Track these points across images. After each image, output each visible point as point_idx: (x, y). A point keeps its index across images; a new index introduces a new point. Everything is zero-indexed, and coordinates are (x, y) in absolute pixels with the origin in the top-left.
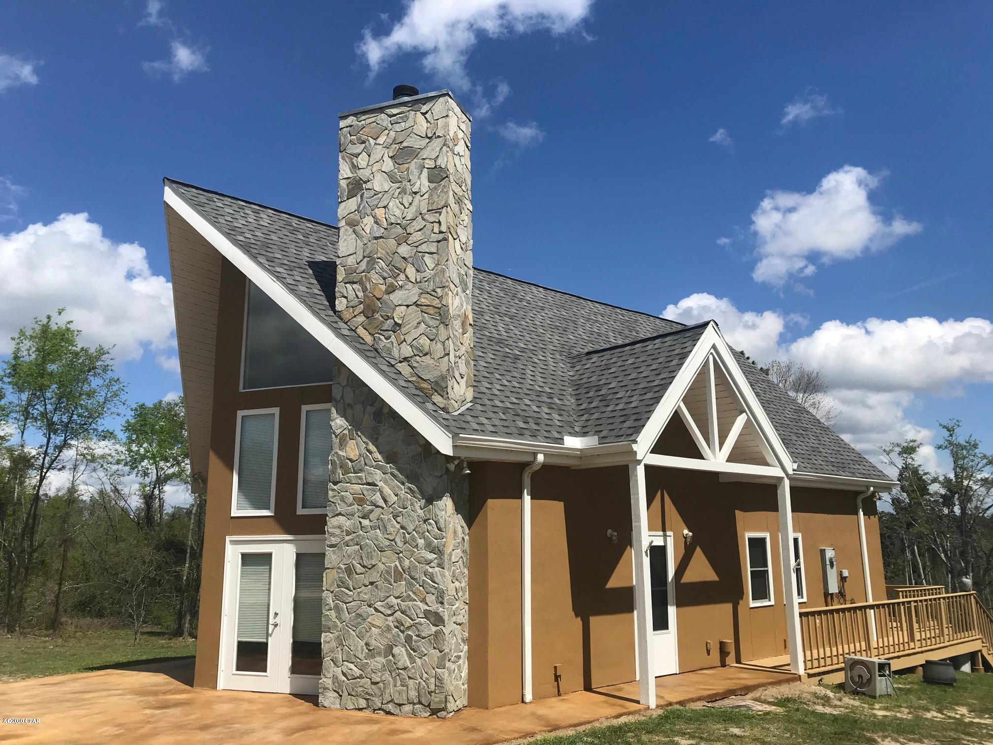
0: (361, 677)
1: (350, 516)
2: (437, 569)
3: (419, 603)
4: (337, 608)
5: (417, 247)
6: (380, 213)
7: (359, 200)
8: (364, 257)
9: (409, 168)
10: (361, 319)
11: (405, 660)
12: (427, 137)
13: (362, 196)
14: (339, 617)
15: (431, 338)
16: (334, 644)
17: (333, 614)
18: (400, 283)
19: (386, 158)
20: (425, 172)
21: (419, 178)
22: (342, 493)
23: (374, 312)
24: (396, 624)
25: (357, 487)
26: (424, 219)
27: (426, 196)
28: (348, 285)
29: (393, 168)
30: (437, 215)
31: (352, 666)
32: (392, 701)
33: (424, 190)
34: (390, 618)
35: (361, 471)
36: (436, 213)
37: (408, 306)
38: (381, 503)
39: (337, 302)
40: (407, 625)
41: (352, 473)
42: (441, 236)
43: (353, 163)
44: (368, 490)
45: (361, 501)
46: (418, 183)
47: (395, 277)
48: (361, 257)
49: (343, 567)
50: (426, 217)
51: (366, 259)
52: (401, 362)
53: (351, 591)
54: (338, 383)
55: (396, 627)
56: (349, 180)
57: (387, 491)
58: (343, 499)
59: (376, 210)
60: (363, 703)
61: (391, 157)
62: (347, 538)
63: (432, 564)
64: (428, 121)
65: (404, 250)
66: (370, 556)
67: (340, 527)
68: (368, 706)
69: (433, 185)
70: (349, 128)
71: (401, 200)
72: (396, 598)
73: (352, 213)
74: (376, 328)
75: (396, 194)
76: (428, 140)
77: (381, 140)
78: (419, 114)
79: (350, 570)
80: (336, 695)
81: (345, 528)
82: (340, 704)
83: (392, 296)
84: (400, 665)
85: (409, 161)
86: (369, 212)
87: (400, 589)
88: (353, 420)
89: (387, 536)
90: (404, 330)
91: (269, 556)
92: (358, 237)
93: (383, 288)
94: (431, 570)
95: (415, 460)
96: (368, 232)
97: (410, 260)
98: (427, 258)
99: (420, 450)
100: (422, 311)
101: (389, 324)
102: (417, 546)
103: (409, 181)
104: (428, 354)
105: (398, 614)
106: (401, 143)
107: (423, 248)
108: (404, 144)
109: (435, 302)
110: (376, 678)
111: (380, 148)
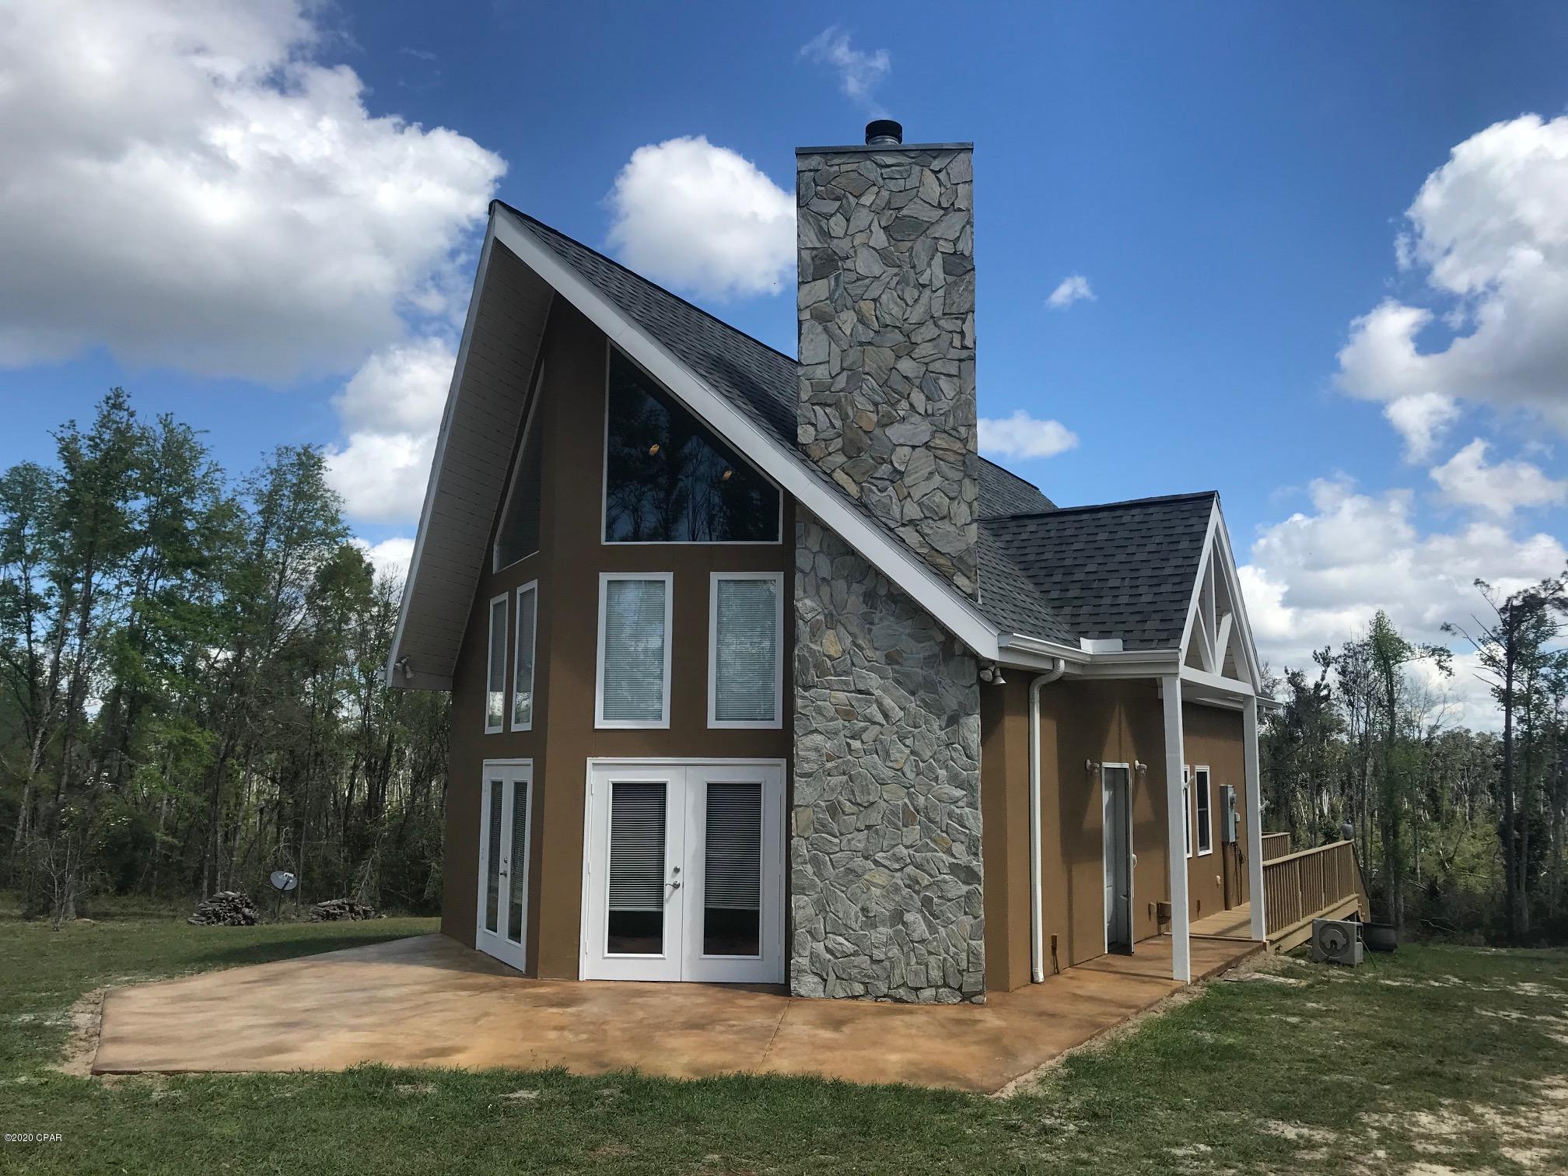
0: (855, 954)
1: (831, 734)
2: (967, 810)
3: (941, 854)
4: (815, 861)
5: (927, 364)
6: (867, 307)
7: (833, 283)
8: (843, 369)
9: (912, 248)
10: (840, 459)
11: (920, 929)
12: (939, 206)
13: (837, 279)
14: (818, 874)
15: (952, 495)
16: (811, 910)
17: (809, 869)
18: (902, 413)
19: (875, 227)
20: (938, 258)
21: (929, 265)
22: (819, 703)
23: (860, 450)
24: (907, 882)
25: (842, 696)
26: (936, 325)
27: (941, 293)
28: (816, 408)
29: (887, 245)
30: (959, 322)
31: (841, 939)
33: (937, 283)
34: (898, 874)
35: (846, 673)
36: (957, 318)
37: (914, 447)
38: (880, 718)
39: (799, 431)
40: (926, 882)
41: (831, 675)
42: (964, 354)
43: (821, 227)
44: (859, 700)
45: (848, 714)
46: (928, 271)
47: (893, 405)
48: (837, 369)
49: (823, 804)
50: (942, 323)
51: (845, 373)
52: (903, 525)
53: (836, 837)
54: (806, 548)
55: (908, 886)
56: (815, 252)
57: (888, 702)
58: (819, 711)
59: (862, 303)
60: (859, 989)
61: (884, 228)
62: (829, 765)
63: (960, 804)
64: (941, 184)
65: (906, 366)
66: (866, 790)
67: (817, 750)
68: (867, 992)
69: (950, 279)
70: (812, 173)
71: (900, 293)
72: (907, 847)
73: (821, 301)
74: (864, 474)
75: (893, 284)
76: (942, 212)
77: (867, 200)
78: (927, 172)
79: (834, 809)
80: (817, 979)
81: (824, 751)
82: (824, 991)
83: (889, 431)
84: (916, 936)
85: (913, 237)
86: (849, 304)
87: (913, 833)
88: (832, 602)
89: (890, 764)
90: (908, 481)
91: (661, 788)
92: (831, 336)
93: (874, 417)
94: (958, 811)
95: (929, 661)
96: (848, 333)
97: (917, 382)
98: (943, 383)
99: (936, 650)
100: (935, 457)
101: (884, 470)
102: (936, 779)
103: (914, 267)
104: (947, 517)
105: (910, 869)
106: (899, 209)
107: (937, 366)
108: (904, 212)
109: (957, 446)
110: (878, 954)
111: (865, 211)
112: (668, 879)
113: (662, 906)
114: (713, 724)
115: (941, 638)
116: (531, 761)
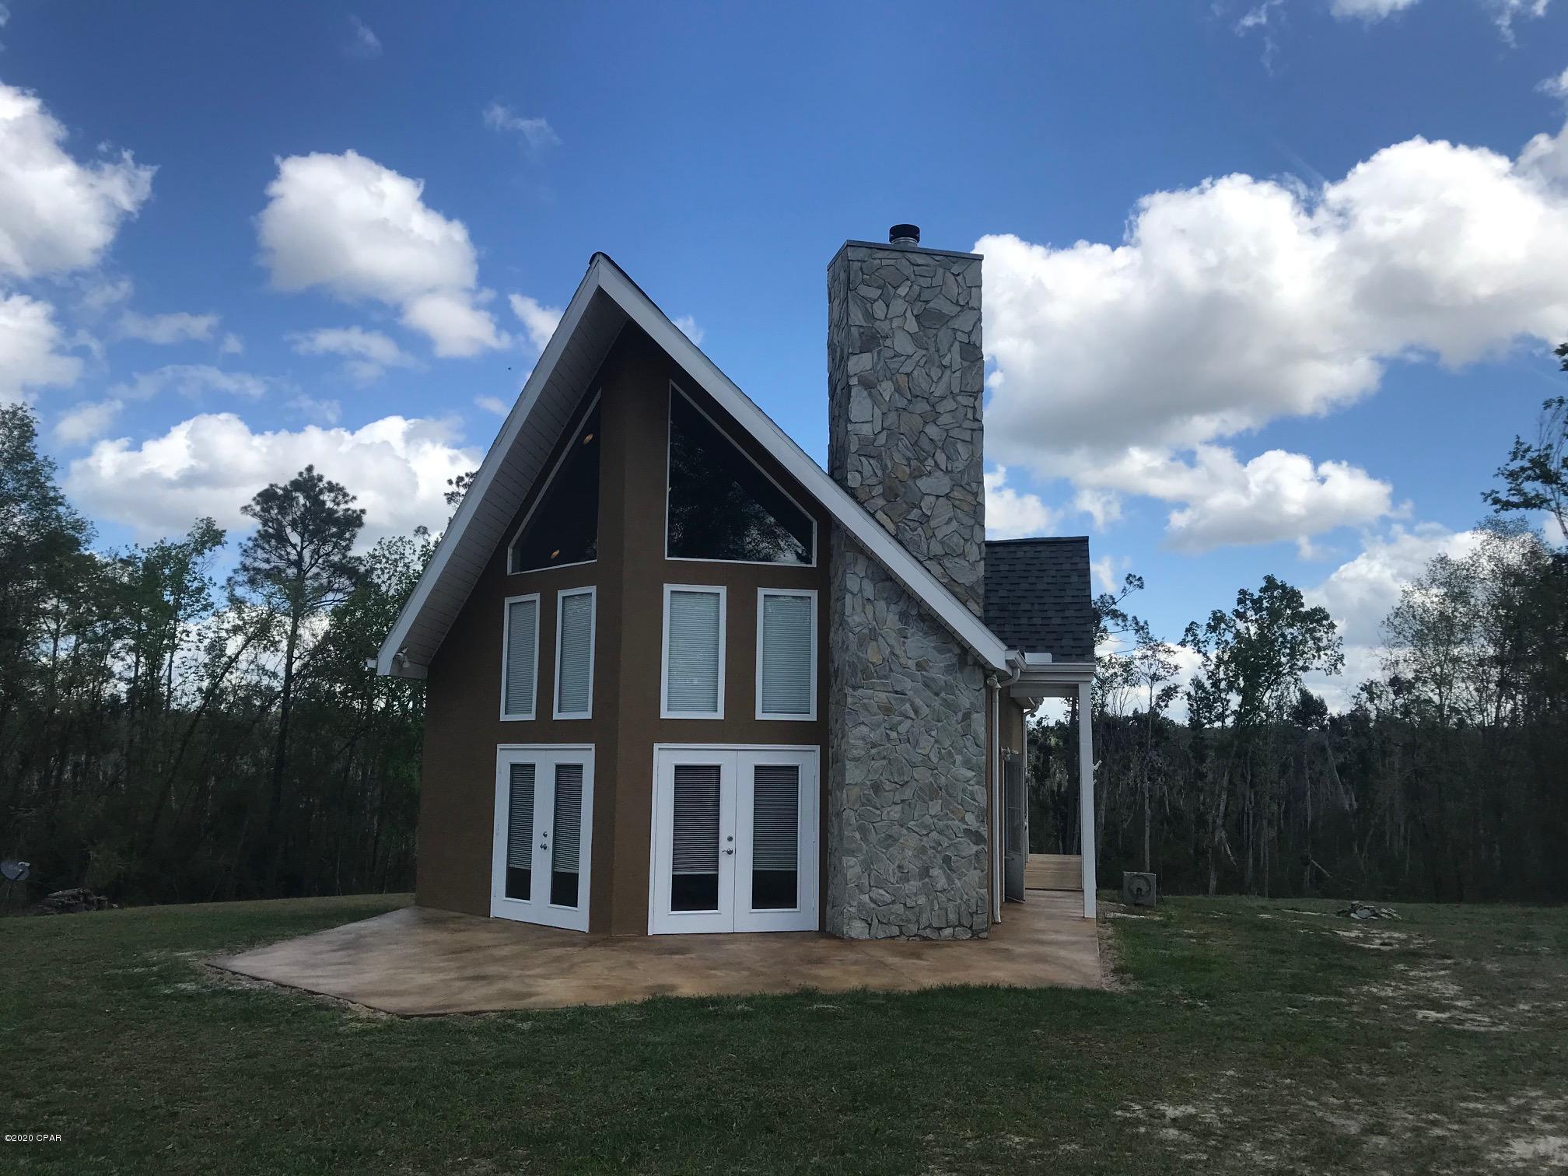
0: (893, 902)
1: (874, 727)
2: (977, 787)
3: (957, 822)
4: (862, 830)
5: (947, 430)
6: (902, 380)
7: (875, 355)
8: (883, 429)
9: (936, 335)
10: (881, 502)
11: (942, 883)
12: (957, 303)
13: (879, 353)
14: (865, 838)
15: (966, 537)
16: (858, 869)
17: (858, 836)
18: (928, 468)
19: (909, 314)
20: (956, 346)
21: (950, 350)
22: (866, 701)
23: (896, 496)
24: (933, 844)
25: (883, 695)
26: (954, 400)
27: (958, 374)
28: (862, 458)
29: (917, 330)
30: (972, 399)
31: (882, 892)
32: (930, 926)
33: (956, 366)
34: (925, 839)
35: (886, 677)
36: (970, 396)
37: (938, 497)
38: (912, 715)
39: (849, 477)
40: (946, 844)
41: (874, 678)
42: (976, 425)
43: (867, 309)
44: (896, 699)
45: (887, 710)
46: (949, 356)
47: (922, 462)
48: (878, 429)
49: (868, 783)
50: (959, 398)
51: (885, 432)
52: (930, 559)
53: (878, 809)
54: (854, 573)
55: (934, 848)
56: (861, 330)
57: (918, 702)
58: (865, 707)
59: (898, 376)
60: (896, 931)
61: (916, 316)
62: (873, 751)
63: (971, 782)
64: (958, 286)
65: (932, 430)
66: (901, 773)
67: (864, 739)
68: (902, 933)
69: (966, 364)
70: (860, 264)
71: (927, 371)
72: (932, 817)
73: (867, 371)
74: (900, 515)
75: (922, 363)
76: (959, 309)
77: (903, 291)
78: (948, 275)
79: (877, 787)
80: (864, 924)
81: (869, 740)
82: (869, 933)
83: (919, 483)
84: (939, 887)
85: (937, 326)
86: (889, 375)
87: (935, 807)
88: (875, 619)
89: (920, 751)
90: (933, 523)
91: (716, 769)
92: (875, 403)
93: (907, 470)
94: (970, 788)
95: (949, 670)
96: (887, 399)
97: (940, 444)
98: (960, 446)
99: (954, 660)
100: (954, 506)
101: (915, 514)
102: (954, 763)
103: (938, 351)
104: (962, 555)
105: (934, 835)
106: (927, 302)
107: (955, 433)
108: (931, 305)
109: (970, 498)
110: (910, 903)
111: (900, 301)
112: (724, 845)
113: (717, 869)
114: (760, 716)
115: (957, 651)
116: (592, 746)
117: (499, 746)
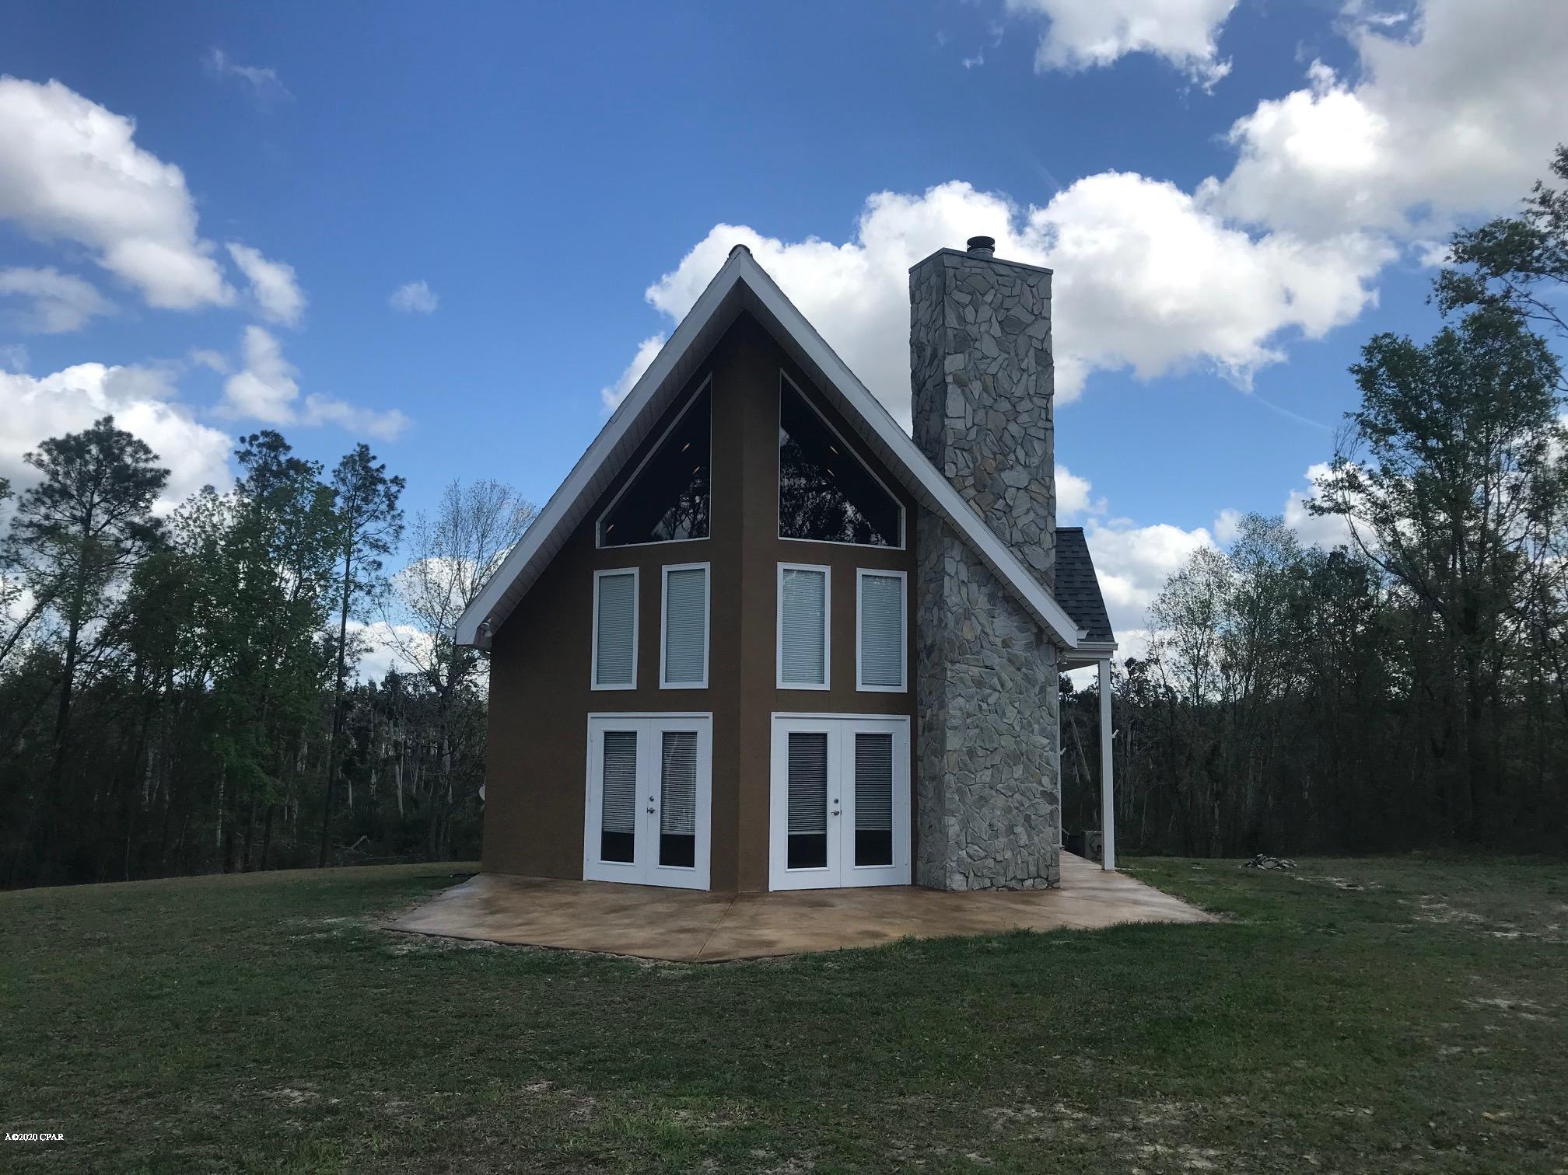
0: (986, 857)
1: (969, 698)
2: (1051, 753)
3: (1035, 784)
4: (959, 791)
6: (989, 380)
7: (967, 356)
8: (974, 424)
9: (1016, 340)
11: (1024, 840)
12: (1032, 313)
13: (970, 355)
14: (962, 800)
15: (1042, 527)
16: (957, 828)
17: (957, 797)
18: (1011, 463)
19: (994, 320)
20: (1032, 352)
21: (1027, 356)
22: (962, 675)
23: (985, 487)
24: (1017, 805)
25: (975, 669)
26: (1031, 401)
27: (1034, 377)
28: (957, 451)
29: (1000, 335)
30: (1045, 401)
31: (976, 848)
32: (1015, 878)
33: (1032, 370)
34: (1010, 800)
35: (978, 653)
36: (1043, 398)
37: (1018, 489)
38: (999, 687)
40: (1027, 805)
41: (968, 654)
42: (1048, 425)
43: (959, 313)
44: (986, 673)
45: (979, 683)
46: (1026, 360)
47: (1005, 456)
49: (964, 749)
50: (1035, 400)
51: (975, 427)
52: (1012, 546)
53: (972, 773)
54: (951, 557)
55: (1017, 808)
57: (1004, 675)
58: (962, 680)
59: (986, 376)
60: (988, 883)
61: (999, 322)
62: (969, 721)
63: (1046, 749)
64: (1033, 296)
65: (1013, 428)
66: (991, 741)
67: (961, 709)
68: (992, 885)
69: (1040, 368)
70: (954, 270)
71: (1009, 373)
72: (1016, 780)
73: (960, 370)
74: (988, 505)
75: (1005, 365)
76: (1034, 317)
77: (989, 298)
78: (1025, 286)
79: (971, 753)
80: (962, 877)
81: (965, 710)
82: (967, 885)
83: (1003, 475)
84: (1022, 843)
85: (1017, 333)
86: (978, 376)
87: (1018, 772)
88: (968, 599)
89: (1005, 720)
90: (1015, 513)
91: (823, 737)
92: (967, 399)
93: (993, 462)
94: (1045, 754)
95: (1028, 647)
96: (977, 397)
97: (1020, 441)
98: (1036, 444)
99: (1032, 638)
100: (1031, 498)
101: (1000, 504)
102: (1032, 732)
103: (1017, 355)
104: (1039, 543)
105: (1017, 796)
106: (1008, 310)
107: (1032, 431)
108: (1011, 312)
109: (1044, 491)
110: (999, 858)
111: (987, 307)
112: (831, 807)
113: (825, 829)
114: (860, 688)
115: (1035, 630)
116: (711, 714)
117: (590, 715)
